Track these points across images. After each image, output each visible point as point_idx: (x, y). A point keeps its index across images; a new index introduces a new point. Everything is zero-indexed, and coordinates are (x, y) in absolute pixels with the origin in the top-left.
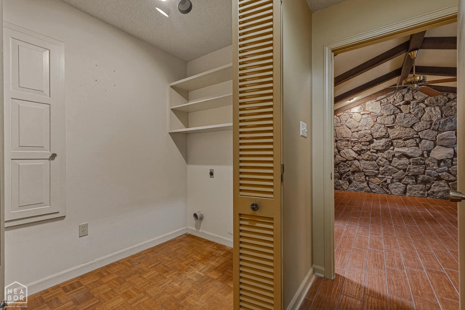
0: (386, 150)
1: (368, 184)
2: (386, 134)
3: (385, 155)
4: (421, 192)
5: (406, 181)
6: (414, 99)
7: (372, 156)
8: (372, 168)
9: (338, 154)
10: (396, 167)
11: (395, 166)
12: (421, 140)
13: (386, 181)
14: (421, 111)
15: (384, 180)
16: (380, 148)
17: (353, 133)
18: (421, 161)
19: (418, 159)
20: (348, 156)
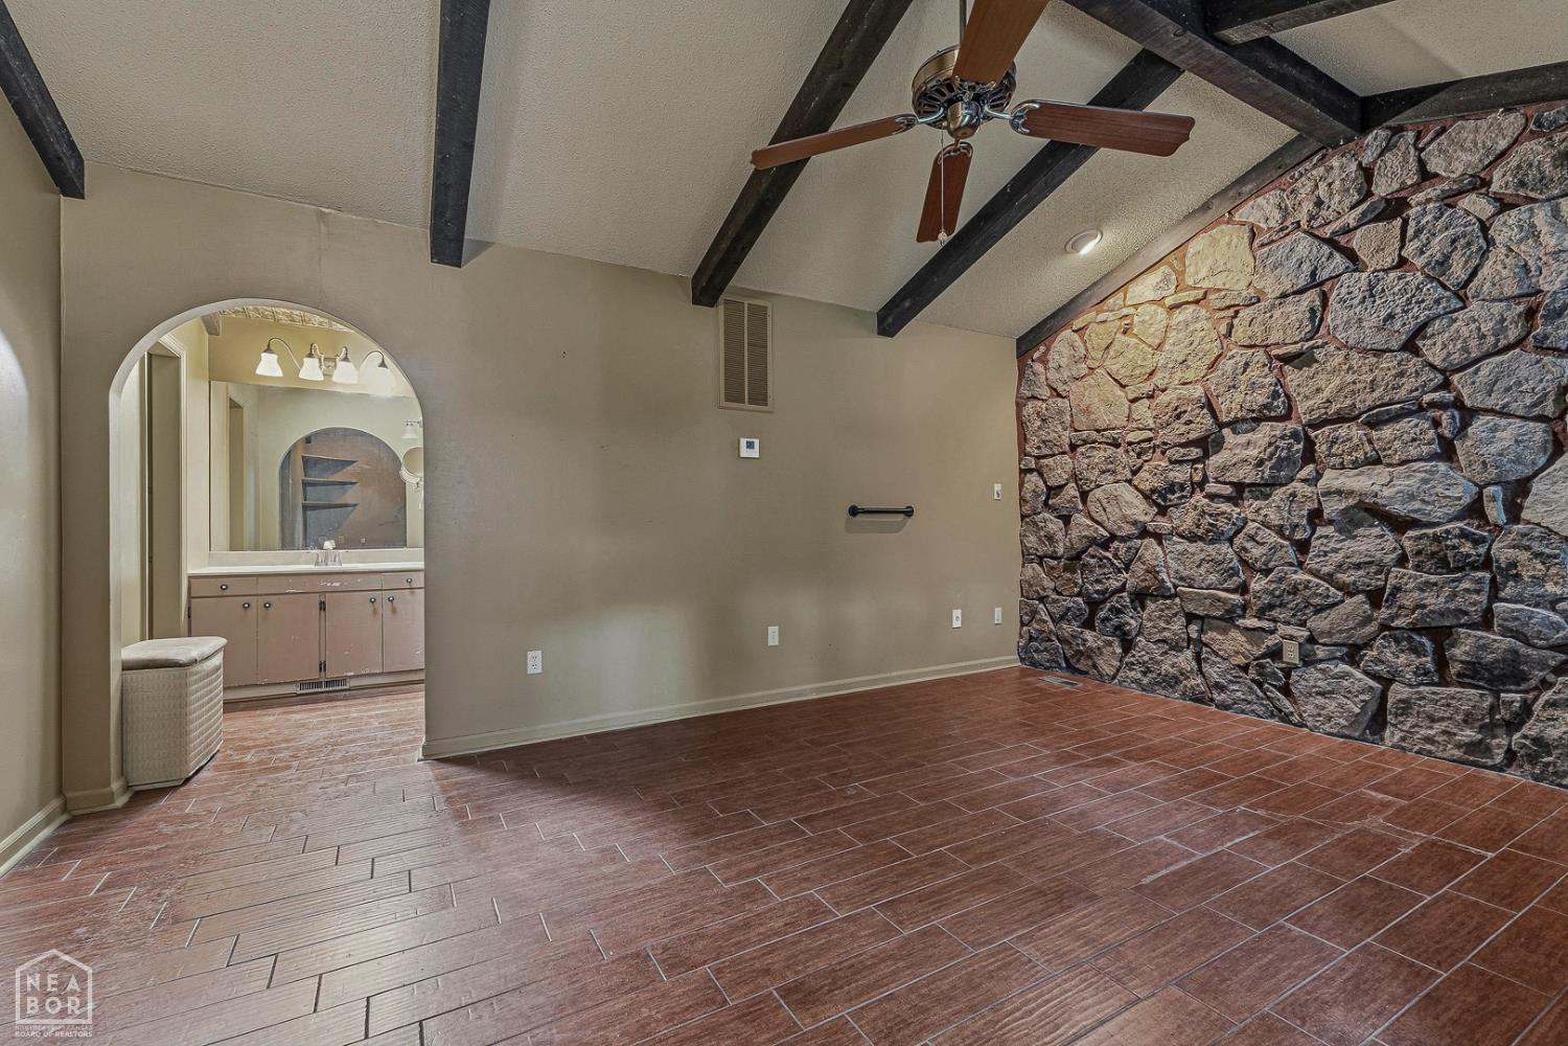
0: (1273, 484)
1: (1198, 658)
2: (1275, 395)
3: (1272, 508)
4: (1469, 734)
5: (1383, 662)
6: (1426, 176)
7: (1211, 515)
8: (1212, 578)
9: (1081, 507)
10: (1329, 578)
11: (1325, 570)
12: (1468, 414)
13: (1276, 653)
14: (1469, 244)
15: (1270, 643)
16: (1247, 474)
17: (1134, 406)
18: (1467, 548)
19: (1448, 532)
20: (1113, 519)
